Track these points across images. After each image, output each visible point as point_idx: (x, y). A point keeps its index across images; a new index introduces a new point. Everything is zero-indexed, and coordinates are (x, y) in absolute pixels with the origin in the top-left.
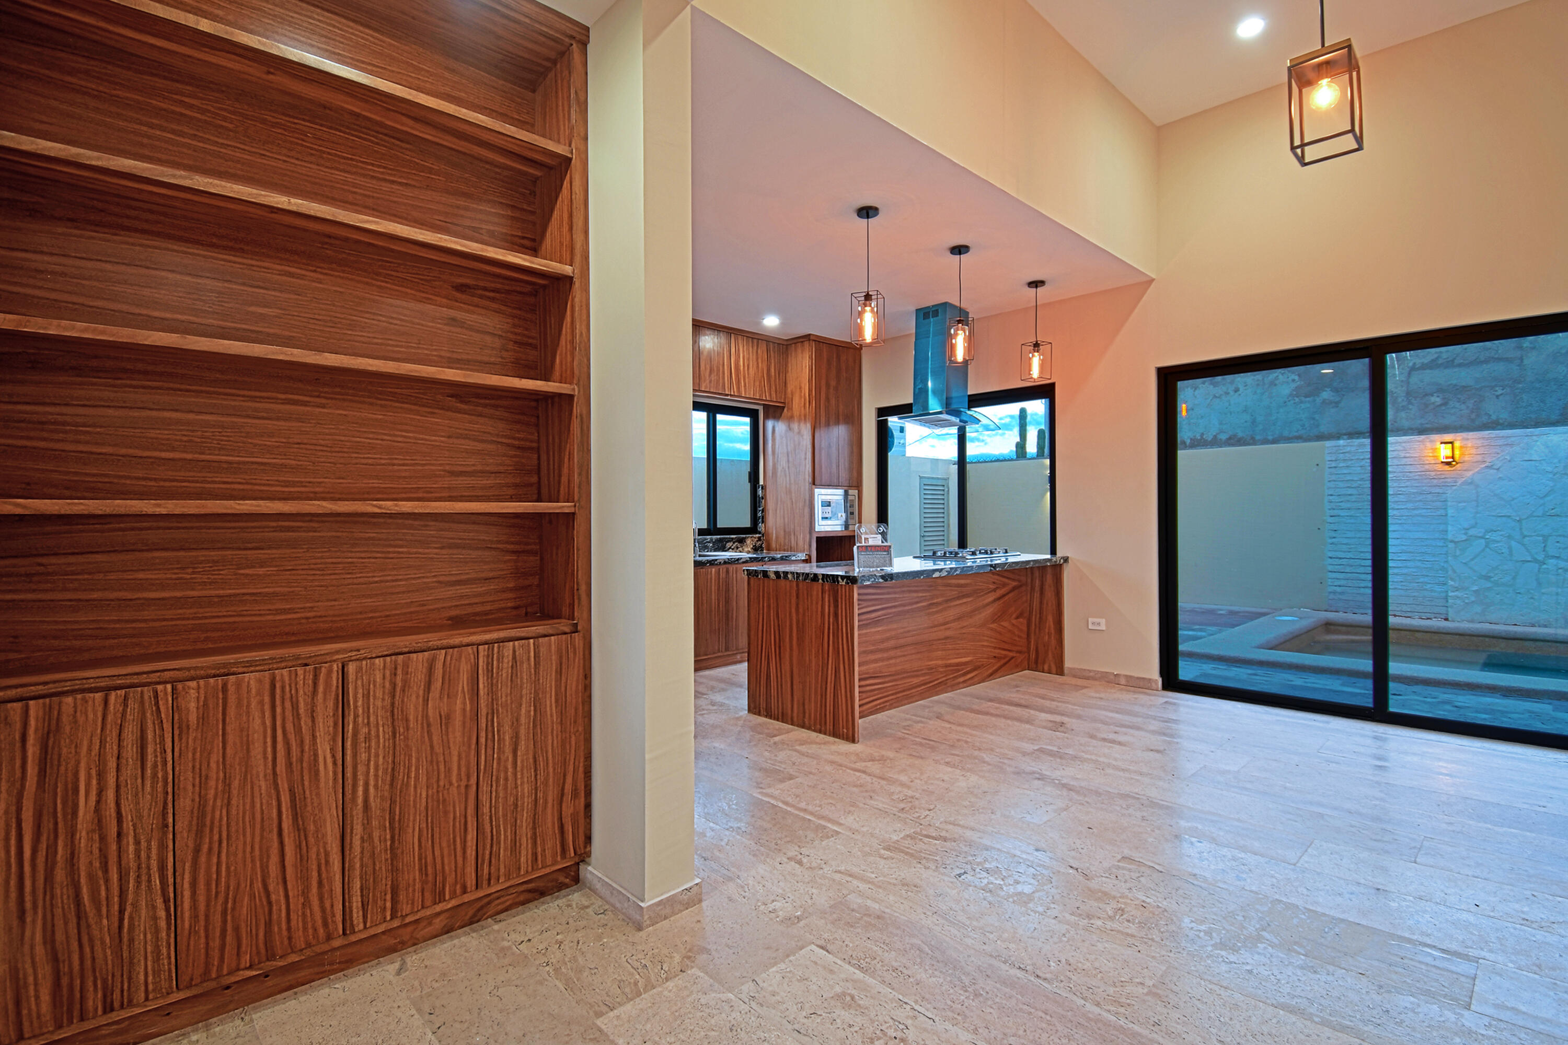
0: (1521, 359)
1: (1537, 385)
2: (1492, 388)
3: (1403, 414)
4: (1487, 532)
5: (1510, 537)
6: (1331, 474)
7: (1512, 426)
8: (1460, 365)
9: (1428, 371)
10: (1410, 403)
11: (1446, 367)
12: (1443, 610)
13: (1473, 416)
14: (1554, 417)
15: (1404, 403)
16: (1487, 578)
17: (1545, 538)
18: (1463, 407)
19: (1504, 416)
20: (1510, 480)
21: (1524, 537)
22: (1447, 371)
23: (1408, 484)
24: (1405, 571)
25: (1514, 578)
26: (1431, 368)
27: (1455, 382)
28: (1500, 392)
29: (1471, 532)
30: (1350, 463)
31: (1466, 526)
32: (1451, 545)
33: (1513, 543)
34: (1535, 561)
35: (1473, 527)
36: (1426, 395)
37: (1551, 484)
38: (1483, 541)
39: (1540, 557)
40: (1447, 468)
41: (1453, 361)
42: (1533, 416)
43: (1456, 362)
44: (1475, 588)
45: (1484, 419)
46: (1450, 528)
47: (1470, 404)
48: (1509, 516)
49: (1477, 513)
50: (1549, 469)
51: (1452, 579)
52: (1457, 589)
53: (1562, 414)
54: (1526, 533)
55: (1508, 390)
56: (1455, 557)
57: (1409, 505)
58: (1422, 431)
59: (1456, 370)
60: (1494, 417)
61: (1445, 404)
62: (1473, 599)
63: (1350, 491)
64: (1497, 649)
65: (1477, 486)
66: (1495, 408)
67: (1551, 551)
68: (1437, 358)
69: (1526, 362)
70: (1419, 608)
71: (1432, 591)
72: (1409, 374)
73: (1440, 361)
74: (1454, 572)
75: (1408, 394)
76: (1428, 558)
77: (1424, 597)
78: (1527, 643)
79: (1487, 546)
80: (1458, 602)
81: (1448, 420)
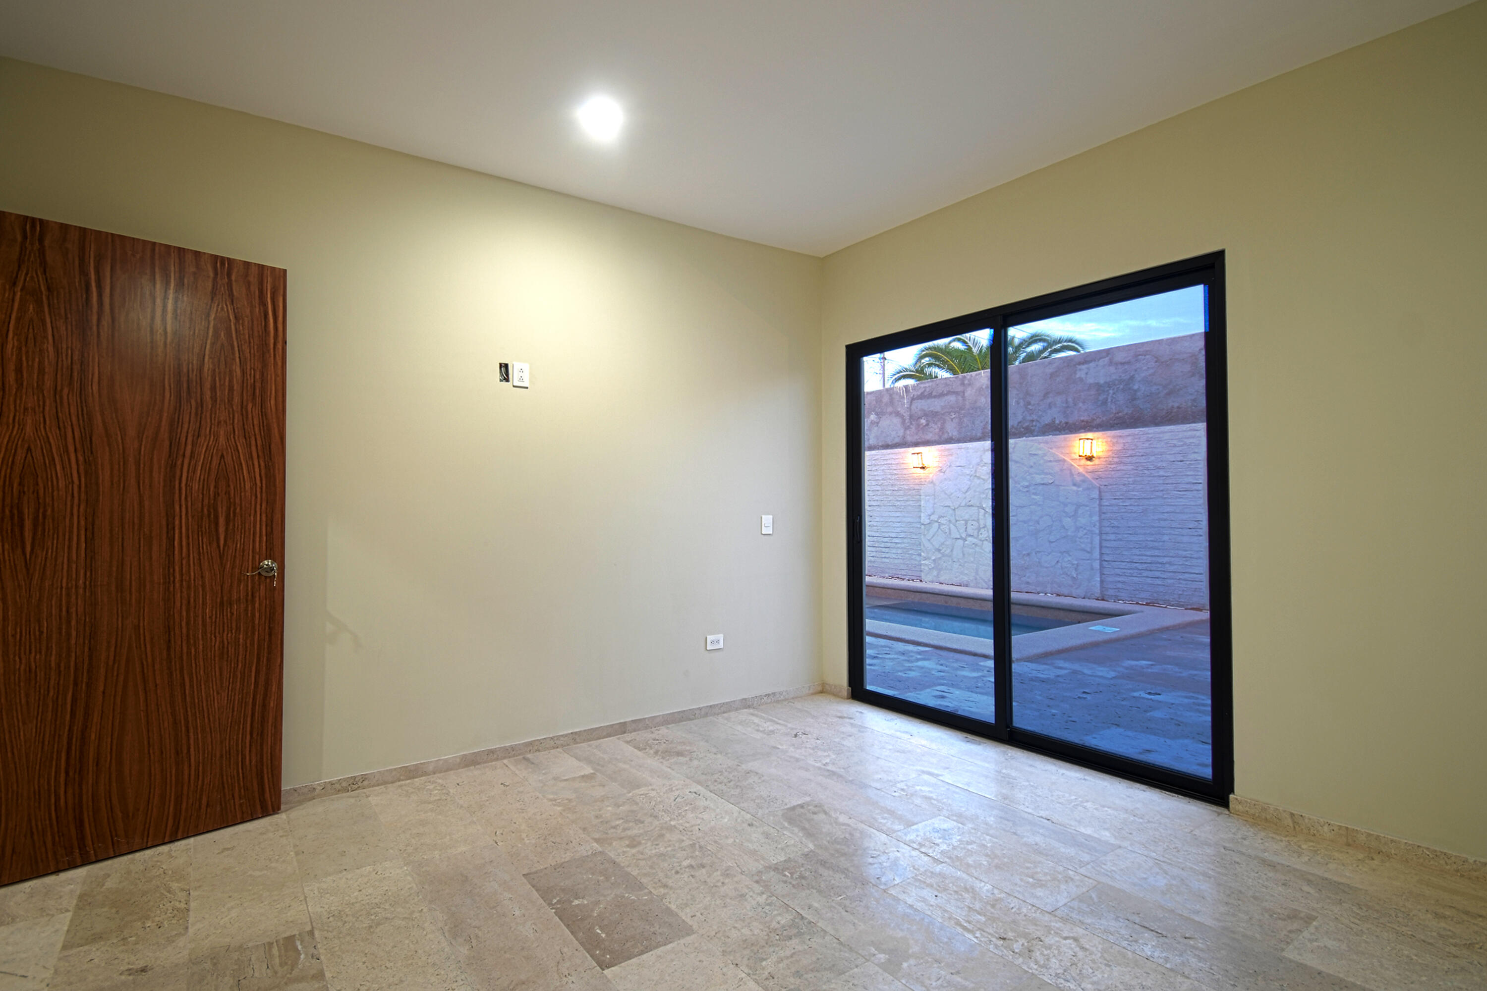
0: (964, 392)
1: (971, 411)
2: (949, 413)
3: (908, 432)
4: (940, 517)
5: (950, 521)
6: (869, 475)
7: (959, 441)
8: (935, 397)
9: (920, 401)
10: (911, 424)
11: (928, 398)
12: (918, 574)
13: (940, 434)
14: (979, 435)
15: (908, 424)
16: (939, 550)
17: (966, 521)
18: (936, 427)
19: (955, 434)
20: (950, 480)
21: (957, 521)
22: (929, 401)
23: (904, 483)
24: (903, 546)
25: (952, 551)
26: (921, 399)
27: (931, 409)
28: (953, 416)
29: (932, 517)
30: (877, 467)
31: (929, 512)
32: (923, 527)
33: (951, 525)
34: (961, 538)
35: (933, 514)
36: (919, 418)
37: (969, 483)
38: (937, 524)
39: (964, 536)
40: (922, 470)
41: (931, 393)
42: (969, 434)
43: (934, 394)
44: (933, 558)
45: (945, 436)
46: (922, 515)
47: (939, 424)
48: (949, 506)
49: (934, 504)
50: (968, 472)
51: (923, 552)
52: (925, 559)
53: (983, 433)
54: (957, 518)
55: (957, 414)
56: (925, 535)
57: (905, 498)
58: (916, 444)
59: (933, 400)
60: (950, 435)
61: (927, 425)
62: (933, 566)
63: (878, 488)
64: (910, 599)
65: (934, 484)
66: (951, 429)
67: (970, 531)
68: (925, 391)
69: (966, 395)
70: (910, 573)
71: (916, 560)
72: (911, 402)
73: (926, 394)
74: (924, 546)
75: (911, 417)
76: (914, 536)
77: (912, 564)
78: (923, 595)
79: (939, 528)
80: (926, 568)
81: (929, 437)
